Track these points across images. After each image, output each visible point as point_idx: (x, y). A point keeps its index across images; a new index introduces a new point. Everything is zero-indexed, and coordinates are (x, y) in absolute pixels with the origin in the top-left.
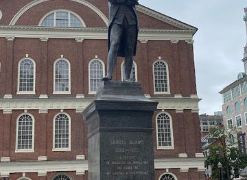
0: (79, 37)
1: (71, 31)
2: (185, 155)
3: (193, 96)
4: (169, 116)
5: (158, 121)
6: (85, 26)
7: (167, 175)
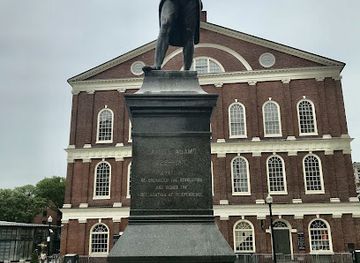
0: (218, 82)
1: (209, 77)
2: (337, 200)
3: (343, 136)
4: (318, 158)
5: (306, 165)
6: (223, 70)
7: (318, 221)
